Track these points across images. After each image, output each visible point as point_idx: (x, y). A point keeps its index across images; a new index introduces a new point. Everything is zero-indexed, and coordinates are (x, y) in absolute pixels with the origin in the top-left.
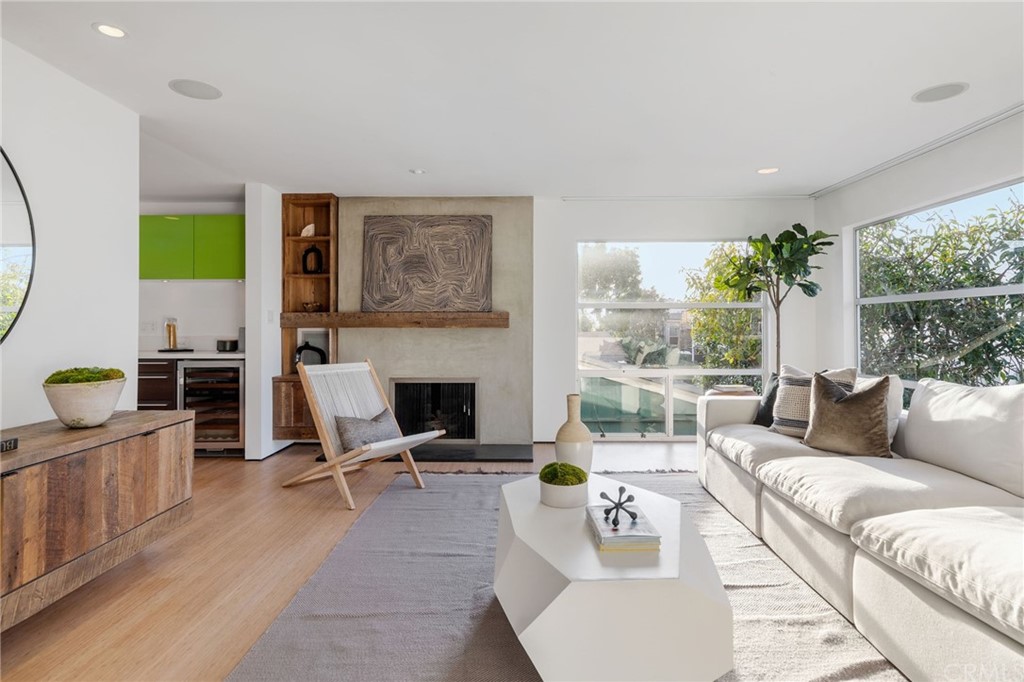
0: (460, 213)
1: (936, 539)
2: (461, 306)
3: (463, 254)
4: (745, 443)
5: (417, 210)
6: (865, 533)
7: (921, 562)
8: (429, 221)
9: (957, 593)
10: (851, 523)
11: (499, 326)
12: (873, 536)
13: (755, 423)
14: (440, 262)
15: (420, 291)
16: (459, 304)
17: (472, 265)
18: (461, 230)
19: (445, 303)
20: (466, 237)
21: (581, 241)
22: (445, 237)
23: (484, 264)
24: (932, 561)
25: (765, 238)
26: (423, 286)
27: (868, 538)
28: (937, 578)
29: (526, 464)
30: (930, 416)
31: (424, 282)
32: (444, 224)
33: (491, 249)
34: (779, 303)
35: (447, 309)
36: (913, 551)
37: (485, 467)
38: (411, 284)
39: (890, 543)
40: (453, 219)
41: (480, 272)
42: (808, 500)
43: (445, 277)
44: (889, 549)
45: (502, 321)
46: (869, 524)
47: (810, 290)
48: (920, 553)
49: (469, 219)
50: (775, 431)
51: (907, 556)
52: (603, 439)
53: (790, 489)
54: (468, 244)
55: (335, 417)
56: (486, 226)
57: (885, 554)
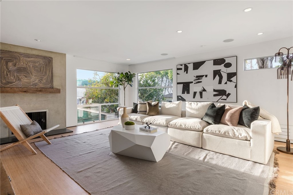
0: (40, 55)
1: (181, 122)
2: (42, 86)
3: (42, 69)
4: (137, 116)
5: (22, 51)
6: (171, 124)
7: (181, 125)
8: (27, 56)
9: (186, 127)
10: (168, 124)
11: (57, 93)
12: (172, 124)
13: (132, 113)
14: (33, 71)
15: (25, 80)
16: (41, 85)
17: (46, 73)
18: (41, 61)
19: (35, 85)
20: (43, 63)
21: (77, 69)
22: (35, 62)
23: (50, 73)
24: (182, 125)
25: (122, 73)
26: (26, 79)
27: (172, 125)
28: (183, 127)
29: (72, 133)
30: (165, 107)
31: (26, 77)
32: (34, 58)
33: (52, 68)
34: (125, 88)
35: (37, 87)
36: (179, 124)
37: (63, 135)
38: (20, 77)
39: (175, 124)
40: (38, 56)
41: (49, 75)
42: (158, 122)
43: (35, 76)
44: (175, 125)
45: (58, 91)
46: (171, 123)
47: (131, 85)
48: (180, 124)
49: (45, 58)
50: (139, 113)
51: (179, 125)
52: (84, 124)
53: (153, 122)
54: (44, 66)
55: (20, 125)
56: (50, 61)
57: (175, 126)
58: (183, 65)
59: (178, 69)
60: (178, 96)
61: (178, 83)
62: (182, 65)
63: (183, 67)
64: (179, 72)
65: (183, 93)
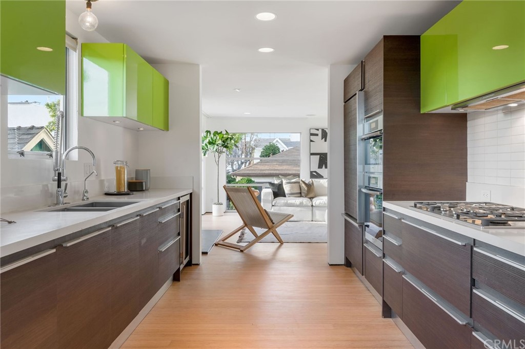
58: (320, 130)
59: (312, 134)
60: (311, 172)
61: (312, 154)
62: (318, 130)
63: (320, 133)
64: (313, 138)
65: (320, 167)
